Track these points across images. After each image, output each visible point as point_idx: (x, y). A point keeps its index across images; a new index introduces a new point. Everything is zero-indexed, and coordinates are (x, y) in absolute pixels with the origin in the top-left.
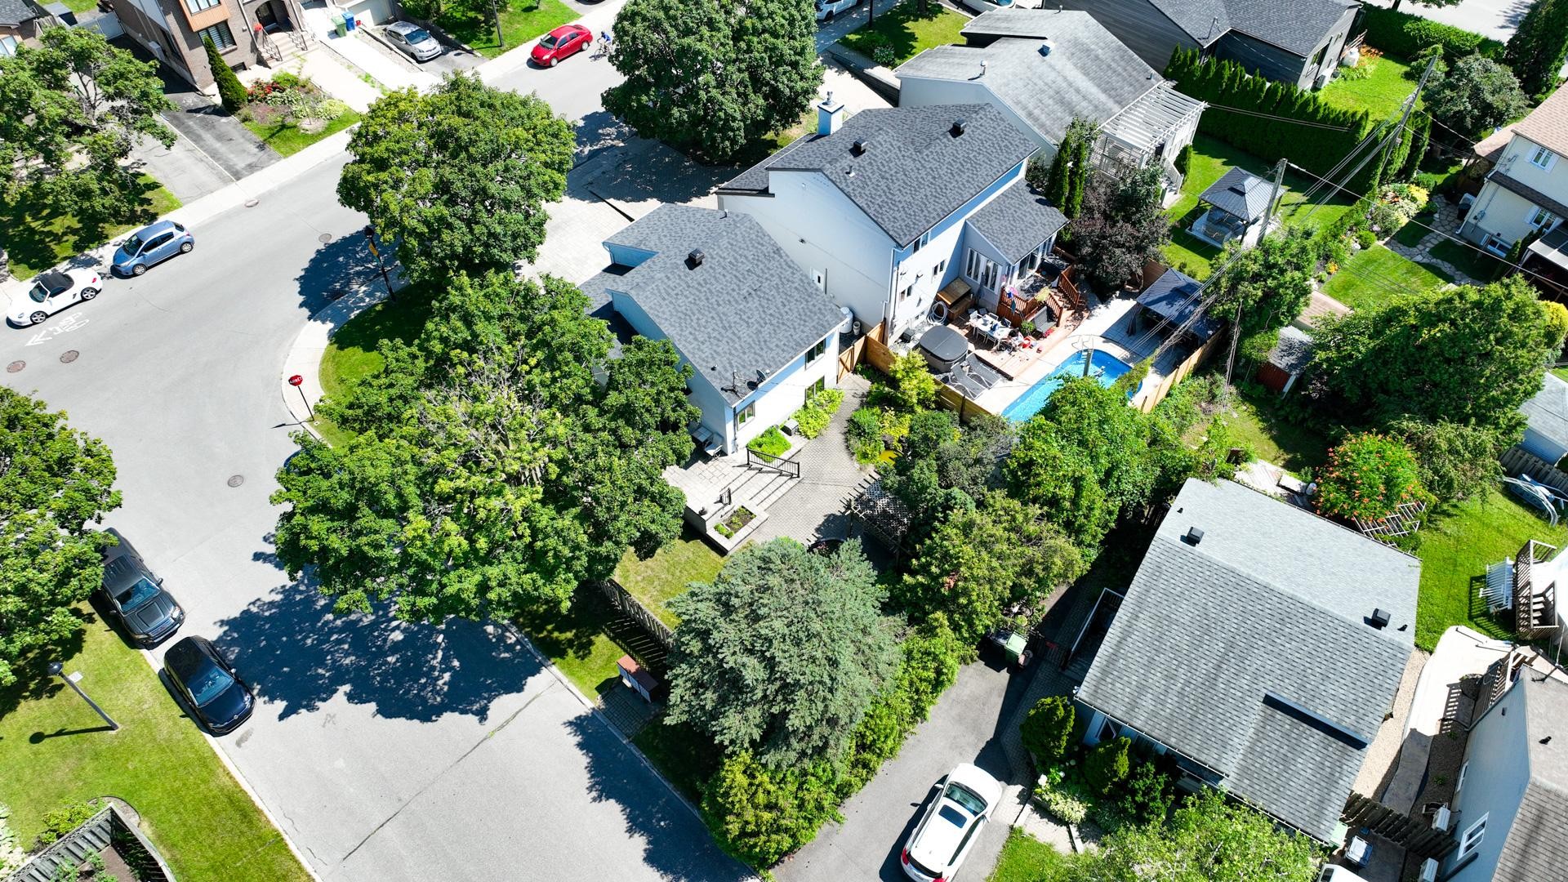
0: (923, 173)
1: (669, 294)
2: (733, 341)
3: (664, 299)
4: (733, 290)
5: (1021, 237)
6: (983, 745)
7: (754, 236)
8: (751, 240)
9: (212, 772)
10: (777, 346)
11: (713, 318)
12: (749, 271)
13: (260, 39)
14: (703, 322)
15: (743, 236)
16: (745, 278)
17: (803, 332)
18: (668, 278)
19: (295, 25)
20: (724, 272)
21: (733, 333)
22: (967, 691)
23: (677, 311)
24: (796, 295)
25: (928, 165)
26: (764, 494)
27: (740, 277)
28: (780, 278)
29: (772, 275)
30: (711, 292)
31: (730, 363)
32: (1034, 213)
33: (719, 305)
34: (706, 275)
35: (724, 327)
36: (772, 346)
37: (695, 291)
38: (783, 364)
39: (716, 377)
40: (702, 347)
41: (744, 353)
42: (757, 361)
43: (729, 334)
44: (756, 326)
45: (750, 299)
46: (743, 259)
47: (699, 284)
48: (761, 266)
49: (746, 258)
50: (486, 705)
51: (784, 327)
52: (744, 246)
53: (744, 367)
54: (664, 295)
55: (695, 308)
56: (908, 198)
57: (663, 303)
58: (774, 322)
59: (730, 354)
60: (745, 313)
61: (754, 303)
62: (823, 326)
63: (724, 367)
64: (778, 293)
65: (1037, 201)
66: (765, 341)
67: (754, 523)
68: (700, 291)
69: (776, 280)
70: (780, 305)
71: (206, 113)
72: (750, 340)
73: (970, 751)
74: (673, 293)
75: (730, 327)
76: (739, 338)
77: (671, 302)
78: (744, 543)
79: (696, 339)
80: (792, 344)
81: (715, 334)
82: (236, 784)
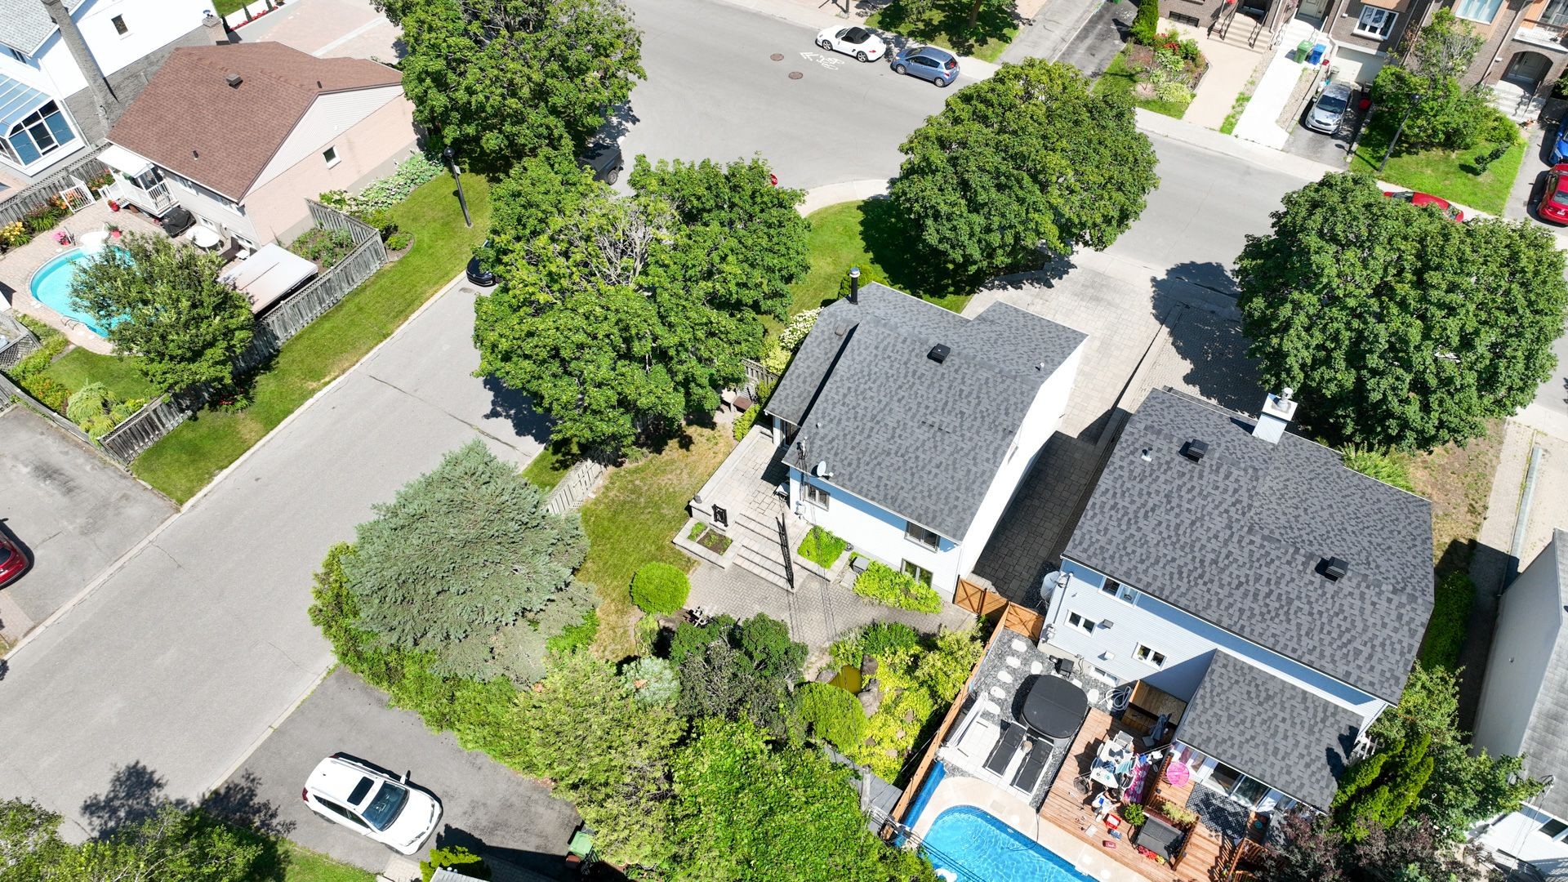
0: (1214, 544)
1: (885, 349)
2: (862, 432)
3: (876, 348)
4: (927, 407)
5: (1237, 739)
6: (477, 835)
7: (1013, 400)
8: (1007, 400)
9: (436, 283)
10: (880, 478)
11: (880, 401)
12: (962, 413)
13: (1227, 12)
14: (869, 394)
15: (1005, 390)
16: (950, 413)
17: (914, 499)
18: (904, 341)
19: (1268, 23)
20: (945, 389)
21: (872, 428)
22: (541, 810)
23: (869, 365)
24: (960, 474)
25: (1232, 546)
26: (757, 559)
27: (949, 407)
28: (974, 449)
29: (971, 439)
30: (911, 387)
31: (833, 439)
32: (1301, 749)
33: (899, 401)
34: (929, 374)
35: (873, 418)
36: (877, 473)
37: (903, 371)
38: (860, 493)
39: (809, 432)
40: (839, 406)
41: (853, 448)
42: (850, 464)
43: (869, 424)
44: (894, 448)
45: (925, 428)
46: (974, 402)
47: (915, 372)
48: (977, 423)
49: (979, 404)
50: (501, 415)
51: (909, 478)
52: (993, 395)
53: (836, 454)
54: (882, 346)
55: (882, 379)
56: (1153, 538)
57: (871, 349)
58: (910, 464)
59: (845, 435)
60: (904, 429)
61: (922, 434)
62: (934, 518)
63: (826, 435)
64: (952, 454)
65: (1330, 751)
66: (879, 464)
67: (713, 556)
68: (906, 376)
69: (967, 446)
70: (935, 462)
71: (1119, 30)
72: (872, 448)
73: (469, 823)
74: (888, 352)
75: (878, 422)
76: (869, 436)
77: (876, 356)
78: (694, 557)
79: (845, 396)
80: (891, 493)
81: (861, 412)
82: (428, 299)
